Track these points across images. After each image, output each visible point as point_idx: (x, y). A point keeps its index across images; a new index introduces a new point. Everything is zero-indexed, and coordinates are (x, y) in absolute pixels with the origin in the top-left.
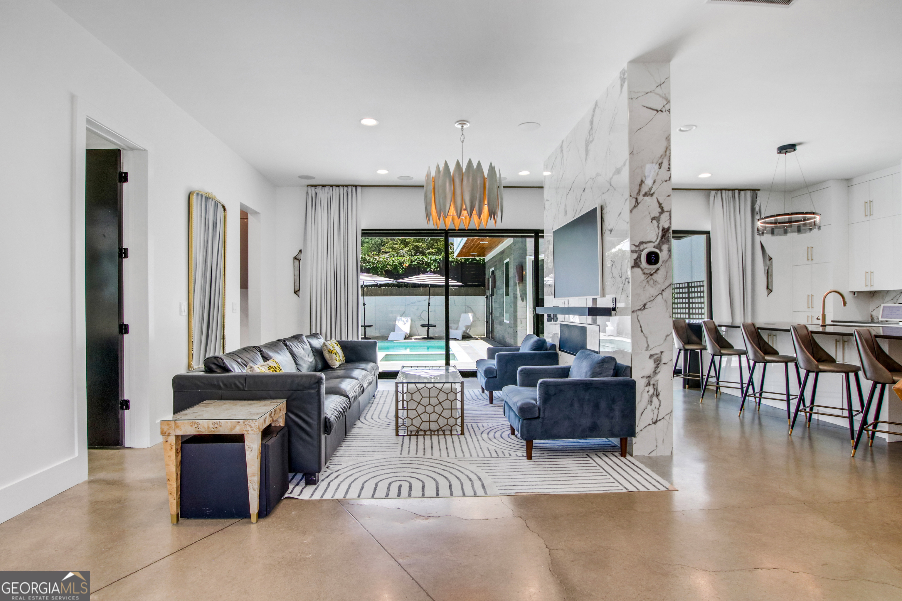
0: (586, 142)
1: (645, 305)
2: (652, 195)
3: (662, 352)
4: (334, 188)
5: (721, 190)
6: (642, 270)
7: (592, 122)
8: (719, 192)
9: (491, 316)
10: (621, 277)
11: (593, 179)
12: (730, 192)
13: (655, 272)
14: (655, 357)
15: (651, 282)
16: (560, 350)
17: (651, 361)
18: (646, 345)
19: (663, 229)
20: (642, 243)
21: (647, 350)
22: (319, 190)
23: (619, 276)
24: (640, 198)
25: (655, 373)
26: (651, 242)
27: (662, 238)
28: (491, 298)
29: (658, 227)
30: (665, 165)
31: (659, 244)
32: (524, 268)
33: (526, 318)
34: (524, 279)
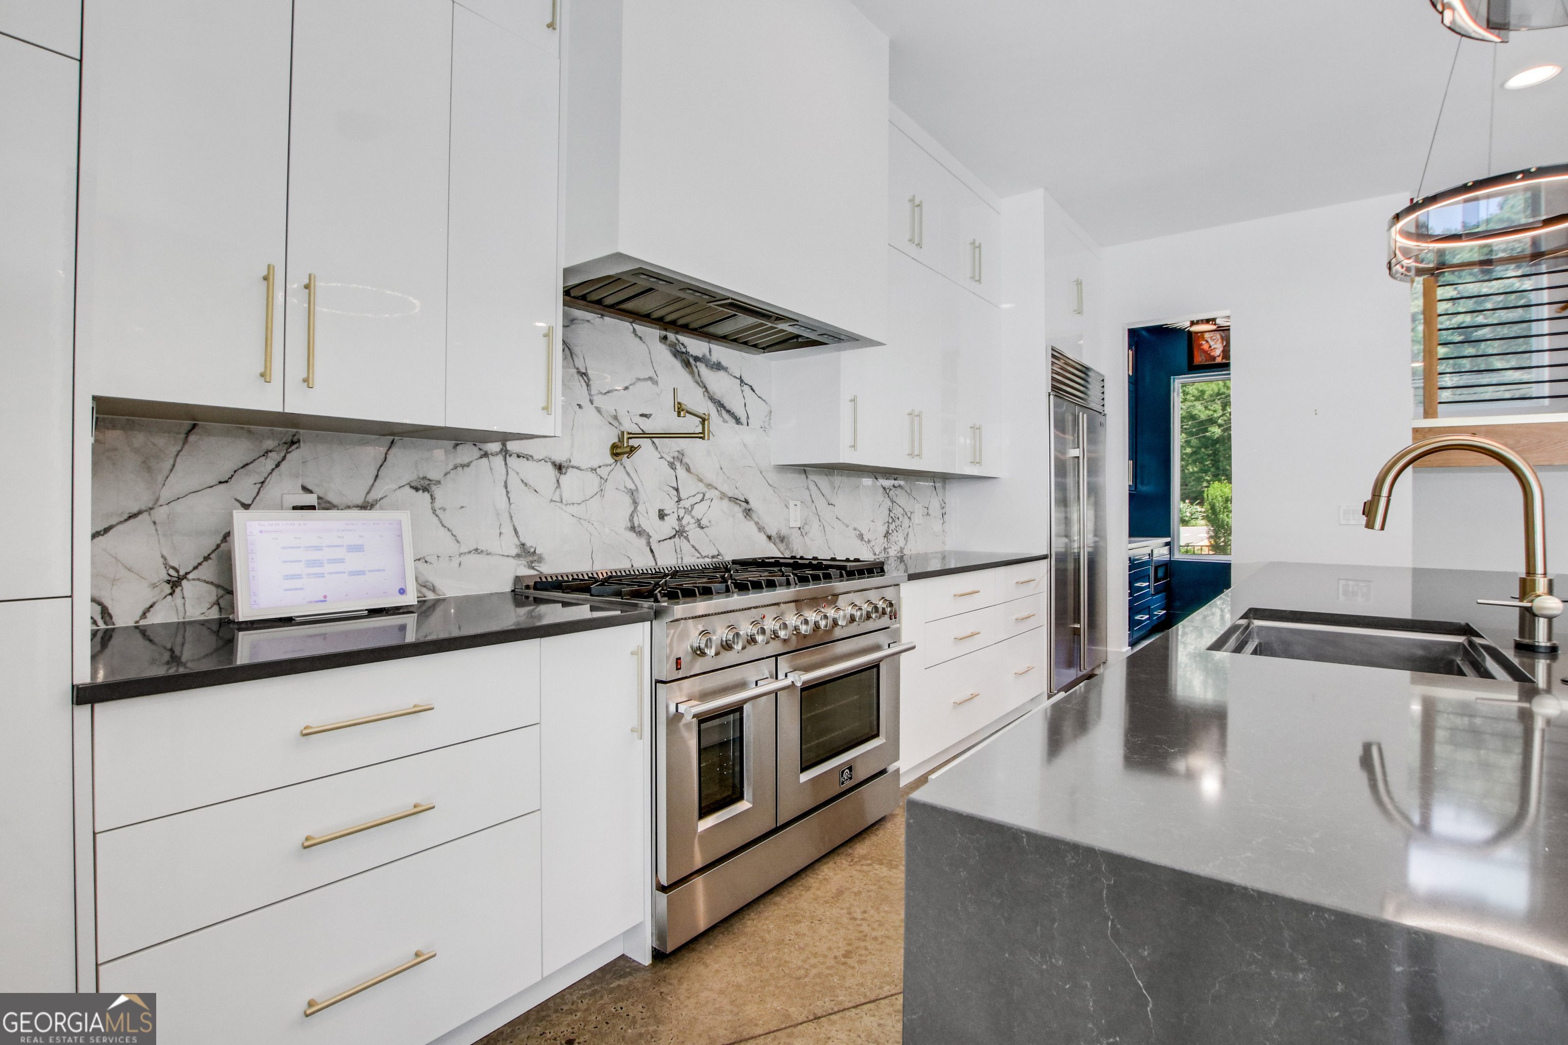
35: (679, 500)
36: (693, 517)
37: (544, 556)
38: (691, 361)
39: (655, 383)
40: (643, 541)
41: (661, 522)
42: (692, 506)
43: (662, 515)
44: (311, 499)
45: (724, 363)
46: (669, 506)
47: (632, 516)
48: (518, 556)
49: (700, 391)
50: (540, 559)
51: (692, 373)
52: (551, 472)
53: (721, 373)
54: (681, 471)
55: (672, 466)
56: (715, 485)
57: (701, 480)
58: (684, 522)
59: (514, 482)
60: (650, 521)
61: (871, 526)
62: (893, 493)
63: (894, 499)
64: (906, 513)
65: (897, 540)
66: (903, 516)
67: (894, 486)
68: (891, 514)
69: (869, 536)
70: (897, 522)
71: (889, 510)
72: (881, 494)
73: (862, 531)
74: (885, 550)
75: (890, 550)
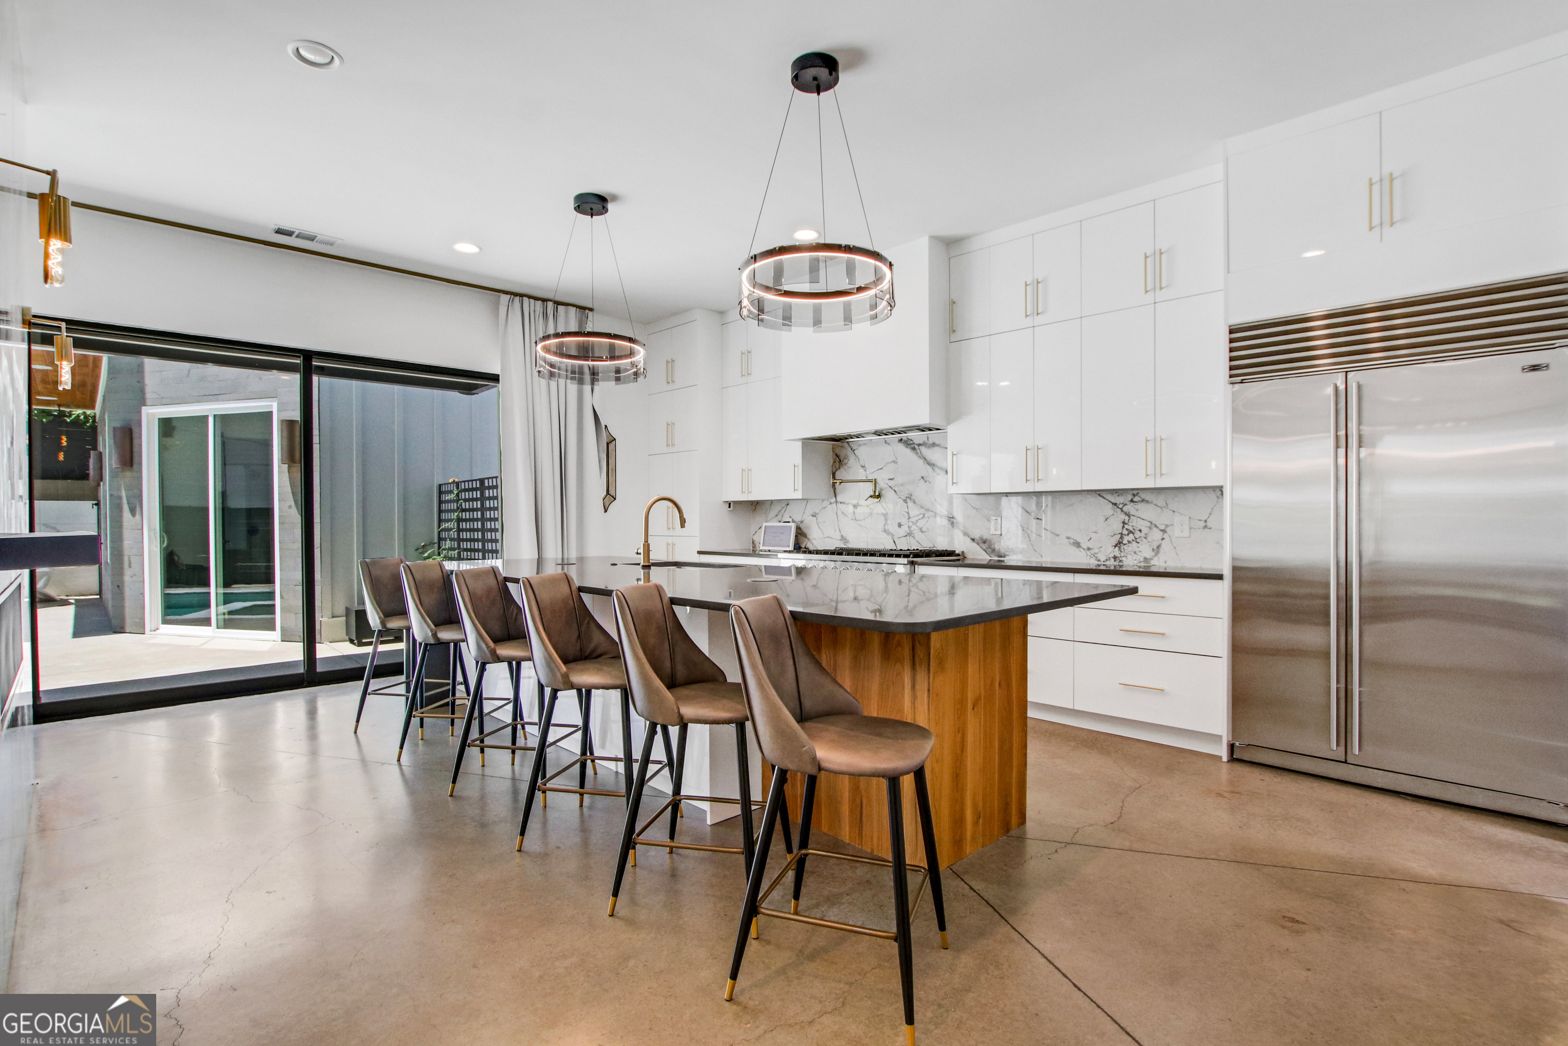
5: (521, 295)
8: (517, 299)
12: (539, 303)
32: (135, 435)
33: (142, 555)
34: (136, 460)
35: (909, 518)
36: (917, 526)
37: (850, 540)
38: (916, 447)
39: (897, 463)
40: (890, 537)
41: (899, 529)
42: (917, 521)
43: (900, 525)
44: (788, 519)
45: (937, 442)
46: (904, 521)
47: (885, 525)
48: (841, 540)
49: (921, 461)
50: (848, 542)
51: (917, 453)
52: (852, 507)
53: (936, 448)
54: (910, 504)
55: (905, 501)
56: (931, 509)
57: (922, 507)
58: (912, 529)
59: (839, 513)
60: (892, 527)
61: (1093, 536)
62: (1129, 508)
63: (1132, 513)
64: (1156, 526)
65: (1137, 550)
66: (1150, 528)
67: (1132, 501)
68: (1126, 526)
69: (1090, 545)
70: (1138, 534)
71: (1124, 523)
72: (1108, 509)
73: (1079, 540)
74: (1115, 558)
75: (1124, 559)
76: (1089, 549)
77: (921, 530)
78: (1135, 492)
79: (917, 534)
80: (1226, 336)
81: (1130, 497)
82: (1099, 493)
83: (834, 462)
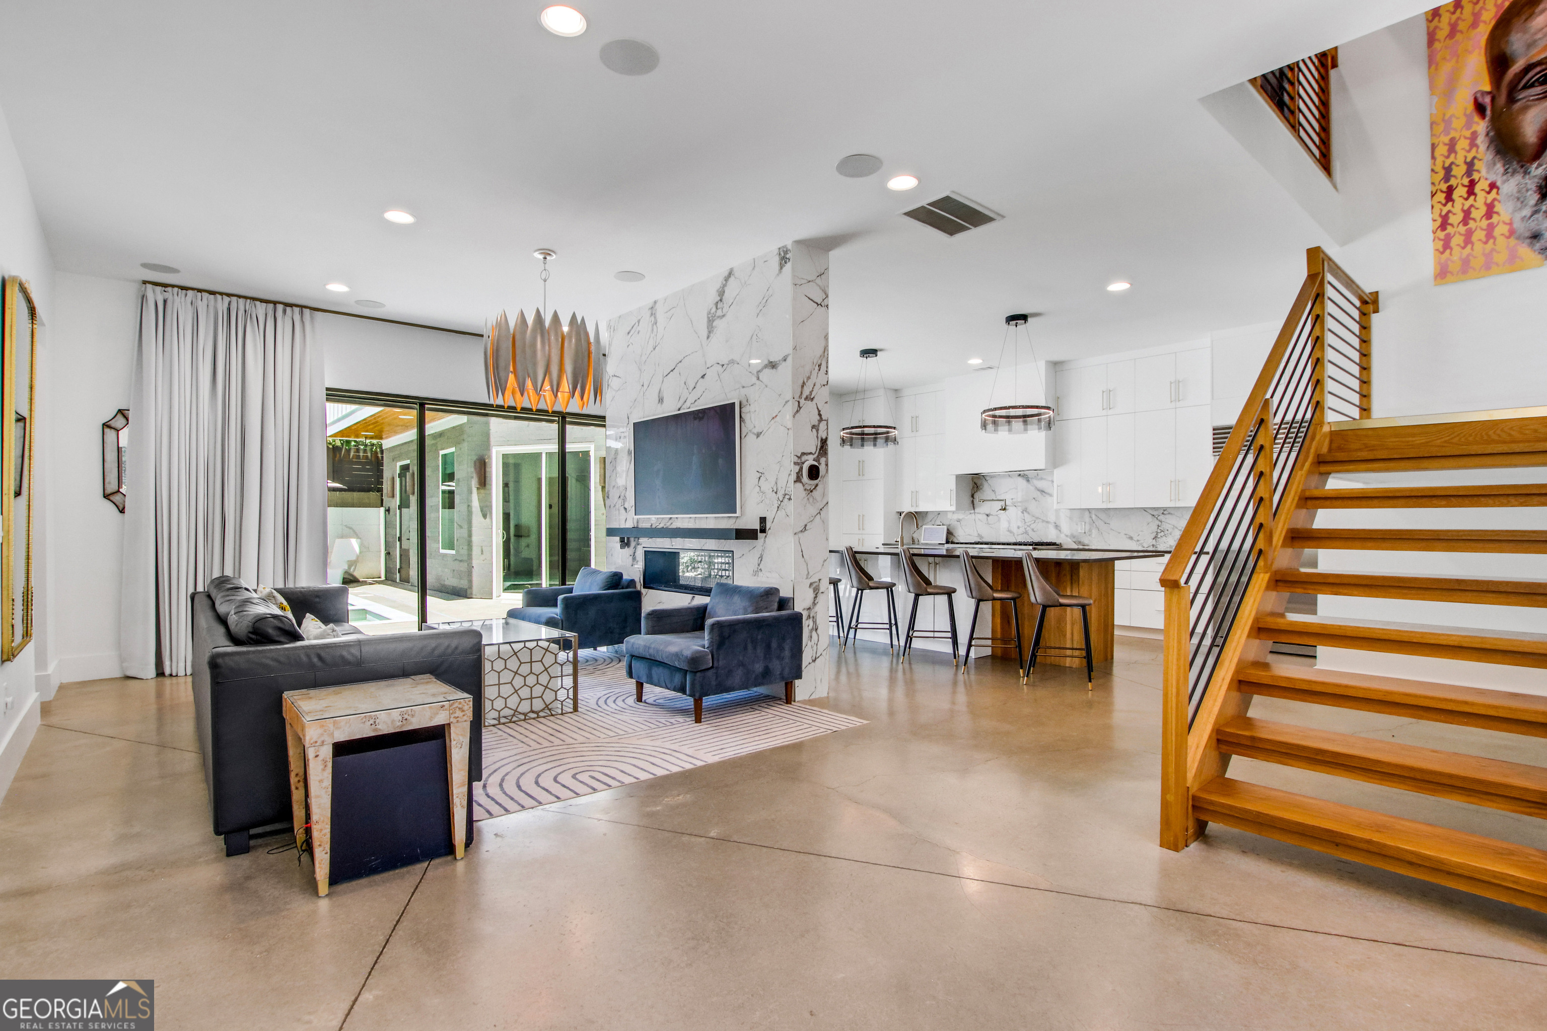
0: (708, 314)
1: (806, 525)
2: (812, 399)
3: (820, 580)
4: (205, 295)
6: (804, 486)
7: (721, 293)
9: (398, 543)
10: (776, 493)
11: (723, 365)
13: (814, 489)
14: (814, 585)
15: (811, 500)
16: (644, 587)
17: (811, 591)
18: (807, 573)
19: (822, 439)
20: (803, 454)
21: (807, 578)
22: (170, 293)
23: (773, 491)
24: (802, 401)
25: (814, 604)
26: (811, 453)
27: (820, 450)
28: (398, 511)
29: (817, 437)
30: (823, 367)
31: (818, 456)
32: (488, 465)
33: (492, 546)
34: (487, 482)
35: (1025, 523)
37: (984, 536)
38: (1030, 480)
43: (1019, 528)
44: (941, 524)
47: (1008, 528)
48: (978, 536)
50: (983, 538)
52: (986, 516)
53: (1044, 481)
54: (1026, 514)
55: (1023, 513)
56: (1040, 518)
58: (1027, 529)
59: (977, 520)
60: (1015, 530)
61: (1140, 533)
62: (1162, 517)
63: (1163, 520)
64: (1177, 528)
65: (1166, 541)
66: (1173, 529)
67: (1163, 513)
68: (1160, 528)
69: (1138, 538)
70: (1166, 532)
71: (1158, 526)
72: (1150, 518)
73: (1132, 536)
74: (1153, 545)
75: (1158, 546)
76: (1138, 541)
77: (1033, 530)
78: (1165, 509)
79: (1030, 532)
80: (1211, 432)
81: (1162, 511)
82: (1145, 509)
83: (973, 487)
